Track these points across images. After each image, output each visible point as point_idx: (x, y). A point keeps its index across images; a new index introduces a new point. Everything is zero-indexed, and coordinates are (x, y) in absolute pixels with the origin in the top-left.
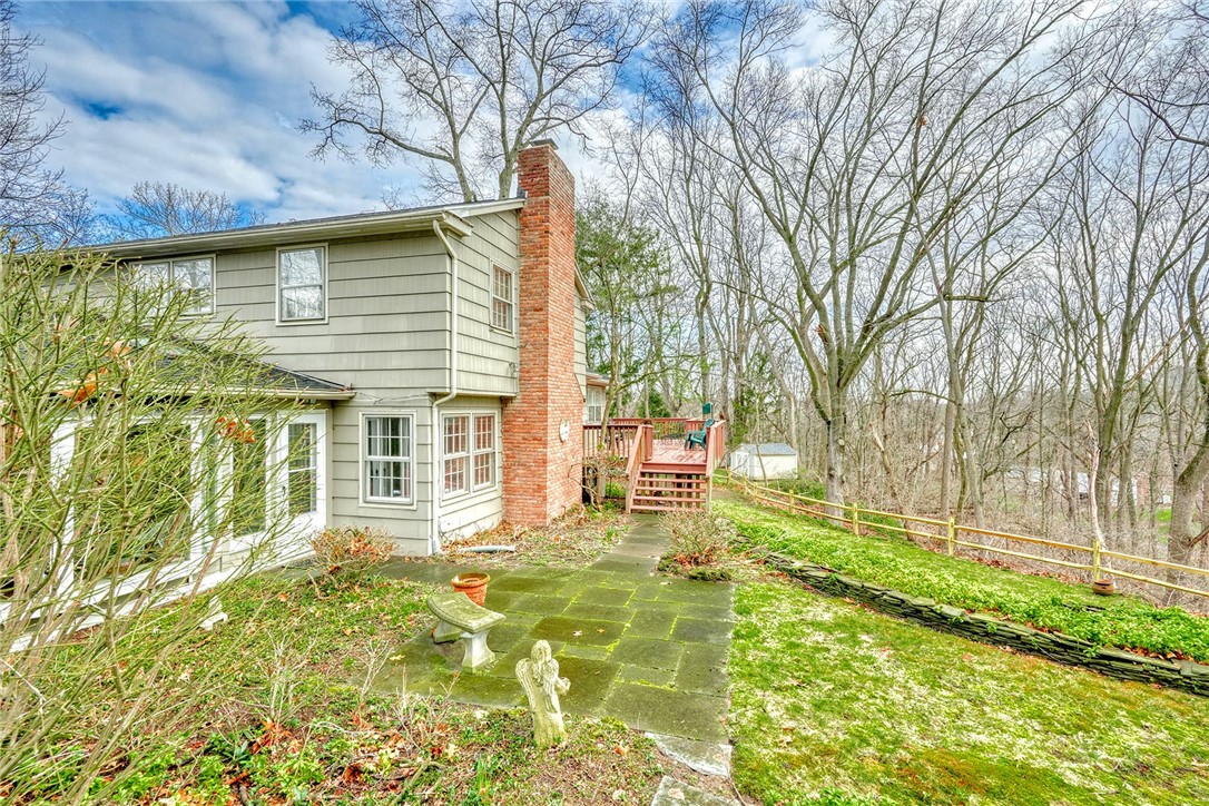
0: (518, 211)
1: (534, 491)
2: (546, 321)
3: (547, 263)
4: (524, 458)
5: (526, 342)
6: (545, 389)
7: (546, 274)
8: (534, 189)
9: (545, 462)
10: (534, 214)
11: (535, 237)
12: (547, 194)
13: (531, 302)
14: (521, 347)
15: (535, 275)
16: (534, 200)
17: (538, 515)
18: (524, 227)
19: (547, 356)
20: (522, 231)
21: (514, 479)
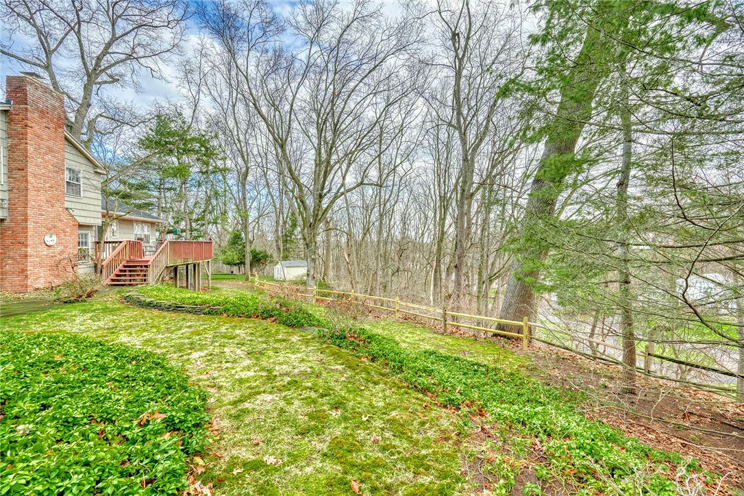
0: (6, 111)
1: (19, 272)
2: (26, 176)
3: (26, 144)
4: (12, 254)
5: (13, 188)
6: (26, 215)
7: (26, 150)
8: (17, 100)
9: (26, 256)
10: (17, 115)
11: (18, 127)
12: (26, 104)
13: (16, 165)
14: (9, 190)
15: (19, 149)
16: (17, 106)
17: (22, 286)
18: (10, 122)
19: (26, 196)
20: (9, 123)
21: (5, 267)
